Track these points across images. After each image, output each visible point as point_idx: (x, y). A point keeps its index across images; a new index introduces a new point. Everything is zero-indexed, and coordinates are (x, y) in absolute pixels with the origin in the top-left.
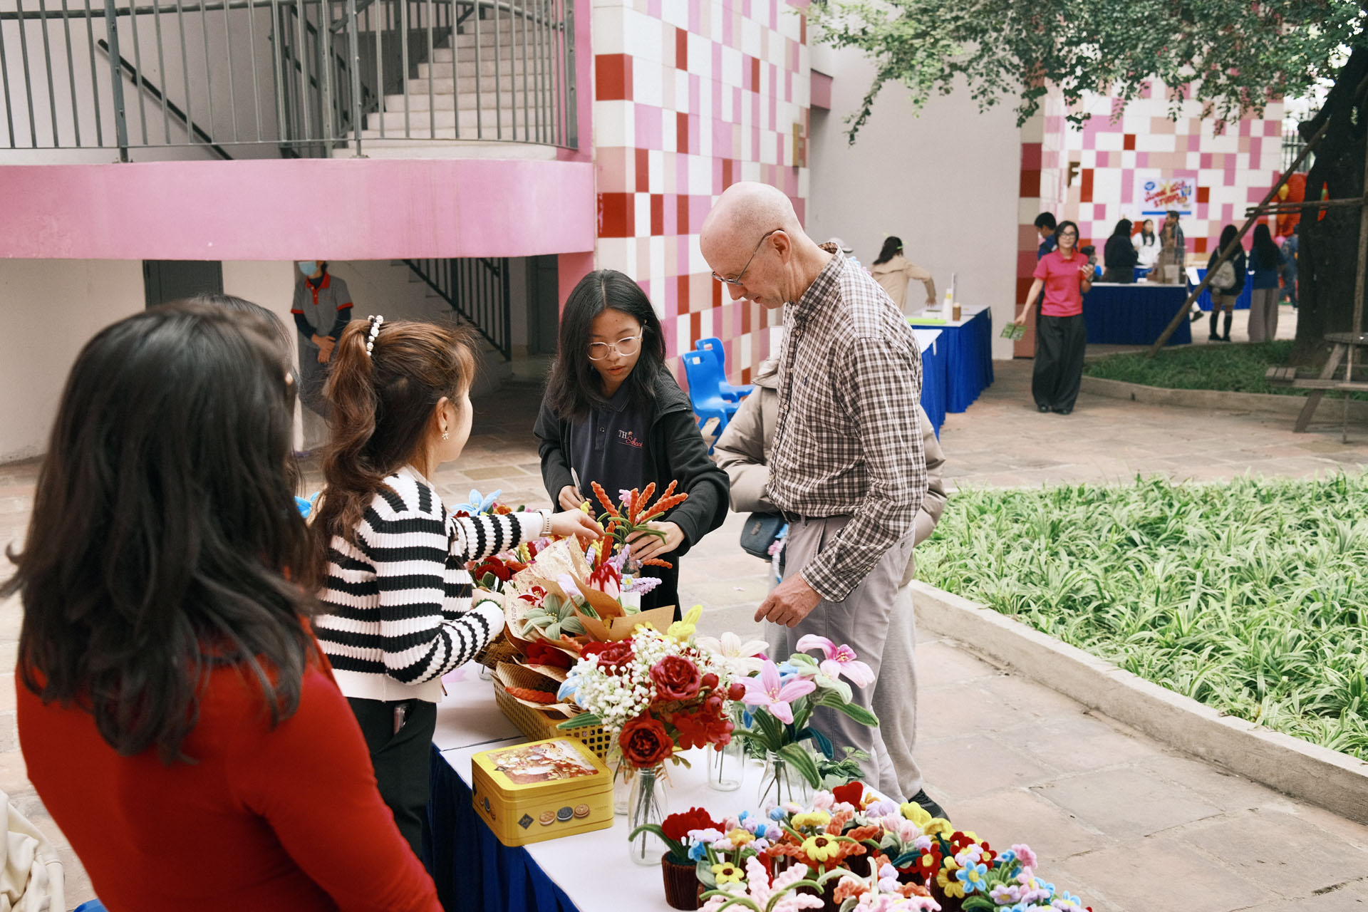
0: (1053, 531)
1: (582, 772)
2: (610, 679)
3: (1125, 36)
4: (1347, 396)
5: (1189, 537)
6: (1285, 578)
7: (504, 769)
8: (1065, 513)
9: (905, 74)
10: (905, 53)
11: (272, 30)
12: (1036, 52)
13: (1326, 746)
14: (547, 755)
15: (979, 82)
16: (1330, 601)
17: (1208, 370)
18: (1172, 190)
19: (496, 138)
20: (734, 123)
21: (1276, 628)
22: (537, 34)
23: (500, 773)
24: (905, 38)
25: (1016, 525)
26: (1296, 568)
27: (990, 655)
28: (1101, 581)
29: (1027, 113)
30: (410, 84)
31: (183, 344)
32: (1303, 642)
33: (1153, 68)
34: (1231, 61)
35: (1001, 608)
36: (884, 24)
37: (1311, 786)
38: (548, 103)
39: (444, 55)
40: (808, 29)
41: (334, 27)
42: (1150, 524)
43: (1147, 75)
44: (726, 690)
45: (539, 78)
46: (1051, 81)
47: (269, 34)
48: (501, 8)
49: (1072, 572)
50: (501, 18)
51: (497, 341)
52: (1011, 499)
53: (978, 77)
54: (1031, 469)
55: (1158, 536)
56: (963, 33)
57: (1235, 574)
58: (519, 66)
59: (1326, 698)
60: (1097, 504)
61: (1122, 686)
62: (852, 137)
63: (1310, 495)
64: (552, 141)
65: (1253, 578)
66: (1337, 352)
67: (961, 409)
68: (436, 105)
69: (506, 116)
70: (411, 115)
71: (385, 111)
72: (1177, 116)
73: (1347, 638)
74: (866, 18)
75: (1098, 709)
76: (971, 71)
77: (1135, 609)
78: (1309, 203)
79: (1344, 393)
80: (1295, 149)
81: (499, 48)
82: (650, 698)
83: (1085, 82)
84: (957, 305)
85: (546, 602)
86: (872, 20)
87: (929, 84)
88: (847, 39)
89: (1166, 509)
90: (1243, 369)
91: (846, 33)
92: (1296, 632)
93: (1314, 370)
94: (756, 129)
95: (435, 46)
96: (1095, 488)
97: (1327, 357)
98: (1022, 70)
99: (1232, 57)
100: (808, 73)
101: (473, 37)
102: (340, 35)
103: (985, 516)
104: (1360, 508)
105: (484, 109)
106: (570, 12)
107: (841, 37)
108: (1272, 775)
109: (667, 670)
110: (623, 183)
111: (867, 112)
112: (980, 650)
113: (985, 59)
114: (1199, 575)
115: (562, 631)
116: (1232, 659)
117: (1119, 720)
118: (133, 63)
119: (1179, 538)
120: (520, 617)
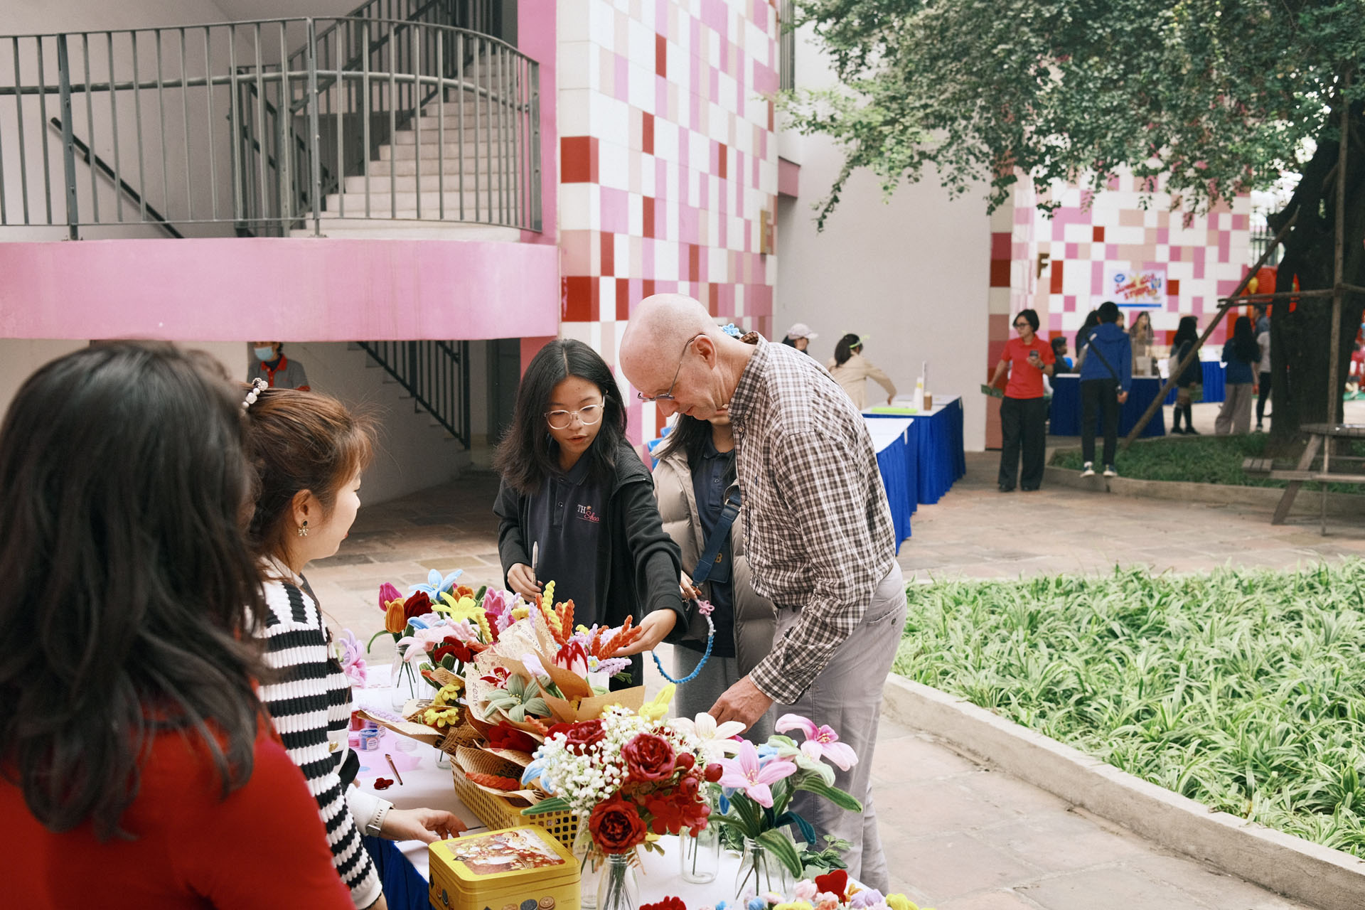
0: (1031, 622)
1: (548, 862)
2: (580, 759)
3: (1095, 125)
4: (1325, 488)
5: (1172, 629)
6: (1271, 670)
7: (464, 859)
8: (1043, 604)
9: (876, 160)
10: (874, 140)
11: (231, 109)
12: (1006, 140)
13: (1321, 843)
14: (509, 845)
15: (948, 169)
16: (1318, 693)
17: (1183, 462)
18: (1142, 283)
19: (458, 219)
20: (701, 208)
21: (1264, 721)
22: (502, 118)
23: (460, 863)
24: (873, 125)
25: (993, 617)
26: (1282, 660)
27: (969, 750)
28: (1082, 673)
29: (997, 202)
30: (371, 166)
31: (134, 381)
32: (1292, 736)
33: (1122, 157)
34: (1198, 154)
35: (980, 701)
36: (853, 110)
37: (1306, 886)
38: (512, 186)
39: (406, 137)
40: (776, 116)
41: (294, 107)
42: (1131, 615)
43: (1117, 164)
44: (703, 771)
45: (504, 161)
46: (1021, 169)
47: (228, 113)
48: (466, 89)
49: (1052, 665)
50: (465, 101)
51: (457, 430)
52: (987, 590)
53: (947, 164)
54: (1007, 561)
55: (1139, 627)
56: (931, 121)
57: (1220, 666)
58: (482, 149)
59: (1318, 794)
60: (1076, 594)
61: (1107, 781)
62: (821, 224)
63: (1292, 586)
64: (516, 223)
65: (1238, 670)
66: (1314, 443)
67: (933, 501)
68: (397, 187)
69: (469, 198)
70: (372, 197)
71: (345, 192)
72: (1148, 205)
73: (1337, 731)
74: (834, 105)
75: (1082, 806)
76: (940, 158)
77: (1118, 703)
78: (1280, 294)
79: (1322, 484)
80: (1263, 244)
81: (463, 131)
82: (621, 779)
83: (1054, 170)
84: (928, 394)
85: (510, 684)
86: (840, 107)
87: (899, 170)
88: (816, 125)
89: (1146, 600)
90: (1218, 461)
91: (815, 119)
92: (1284, 725)
93: (1290, 463)
94: (723, 215)
95: (397, 129)
96: (1074, 579)
97: (1303, 449)
98: (991, 158)
99: (1199, 150)
100: (776, 161)
101: (437, 119)
102: (300, 118)
103: (961, 608)
104: (1343, 599)
105: (447, 191)
106: (535, 94)
107: (809, 123)
108: (1266, 874)
109: (640, 749)
110: (588, 268)
111: (836, 200)
112: (959, 745)
113: (954, 147)
114: (1183, 667)
115: (526, 713)
116: (1220, 753)
117: (1105, 817)
118: (86, 142)
119: (1161, 630)
120: (482, 698)
